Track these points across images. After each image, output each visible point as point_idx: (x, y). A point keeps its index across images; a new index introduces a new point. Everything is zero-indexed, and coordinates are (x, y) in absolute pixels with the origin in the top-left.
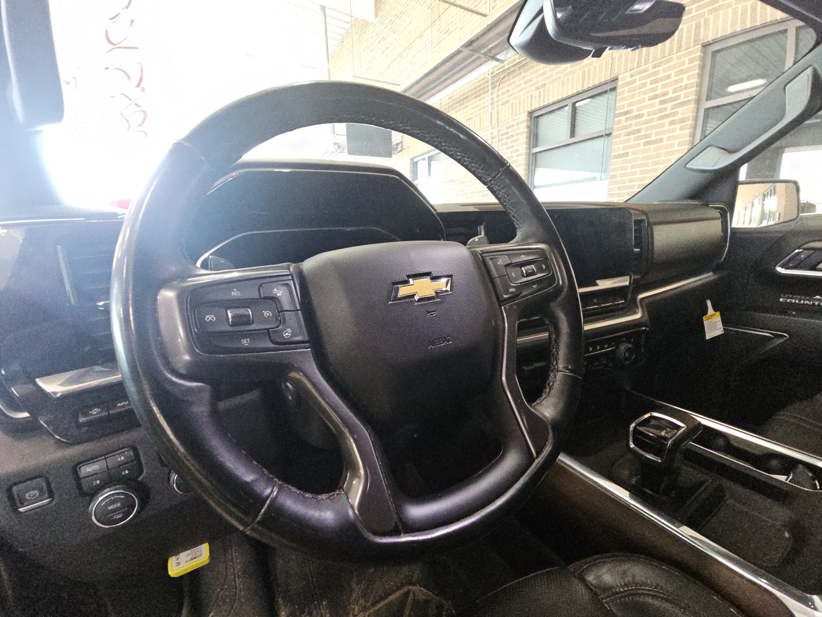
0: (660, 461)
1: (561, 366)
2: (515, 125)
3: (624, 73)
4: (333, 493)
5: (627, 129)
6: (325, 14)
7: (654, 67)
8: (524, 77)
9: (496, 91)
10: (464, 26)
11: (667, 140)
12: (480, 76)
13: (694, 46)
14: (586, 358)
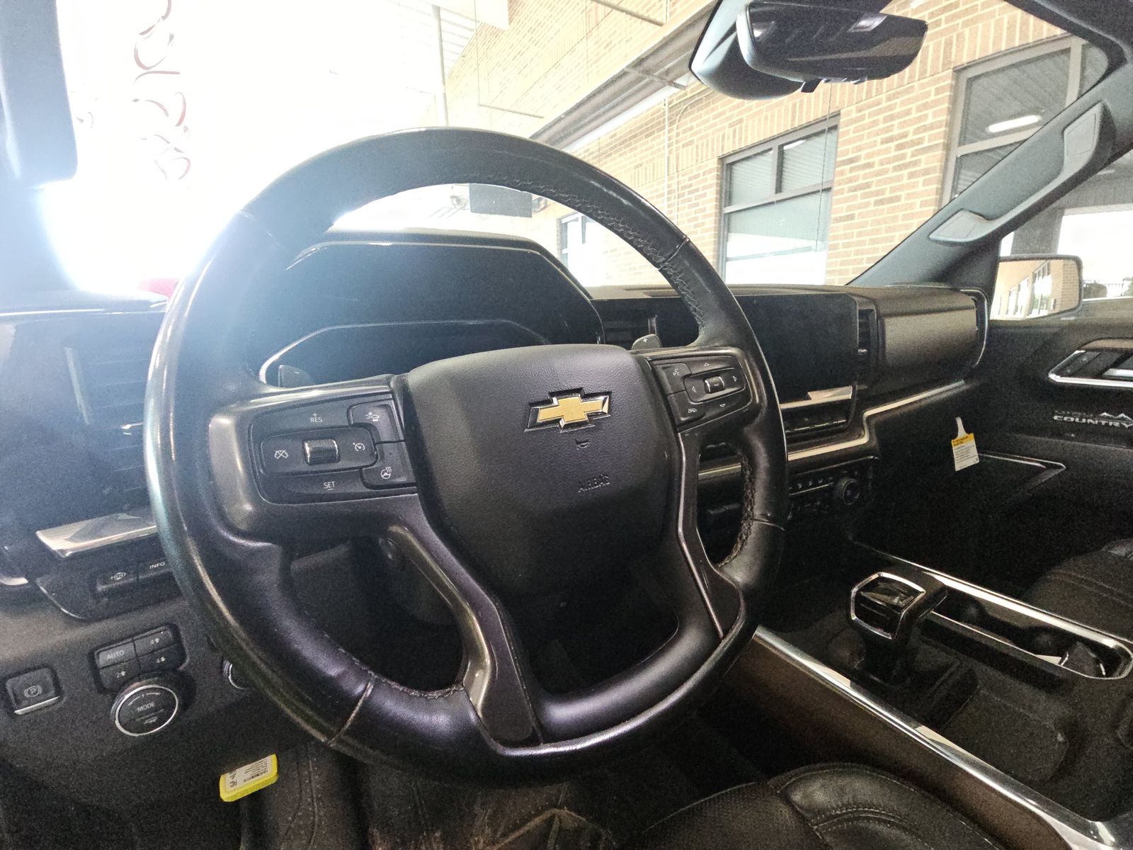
0: (890, 638)
1: (757, 513)
2: (701, 175)
3: (848, 106)
4: (449, 689)
5: (852, 182)
6: (440, 19)
7: (889, 99)
8: (713, 110)
9: (675, 128)
10: (631, 38)
11: (906, 199)
12: (653, 107)
13: (943, 71)
14: (792, 499)
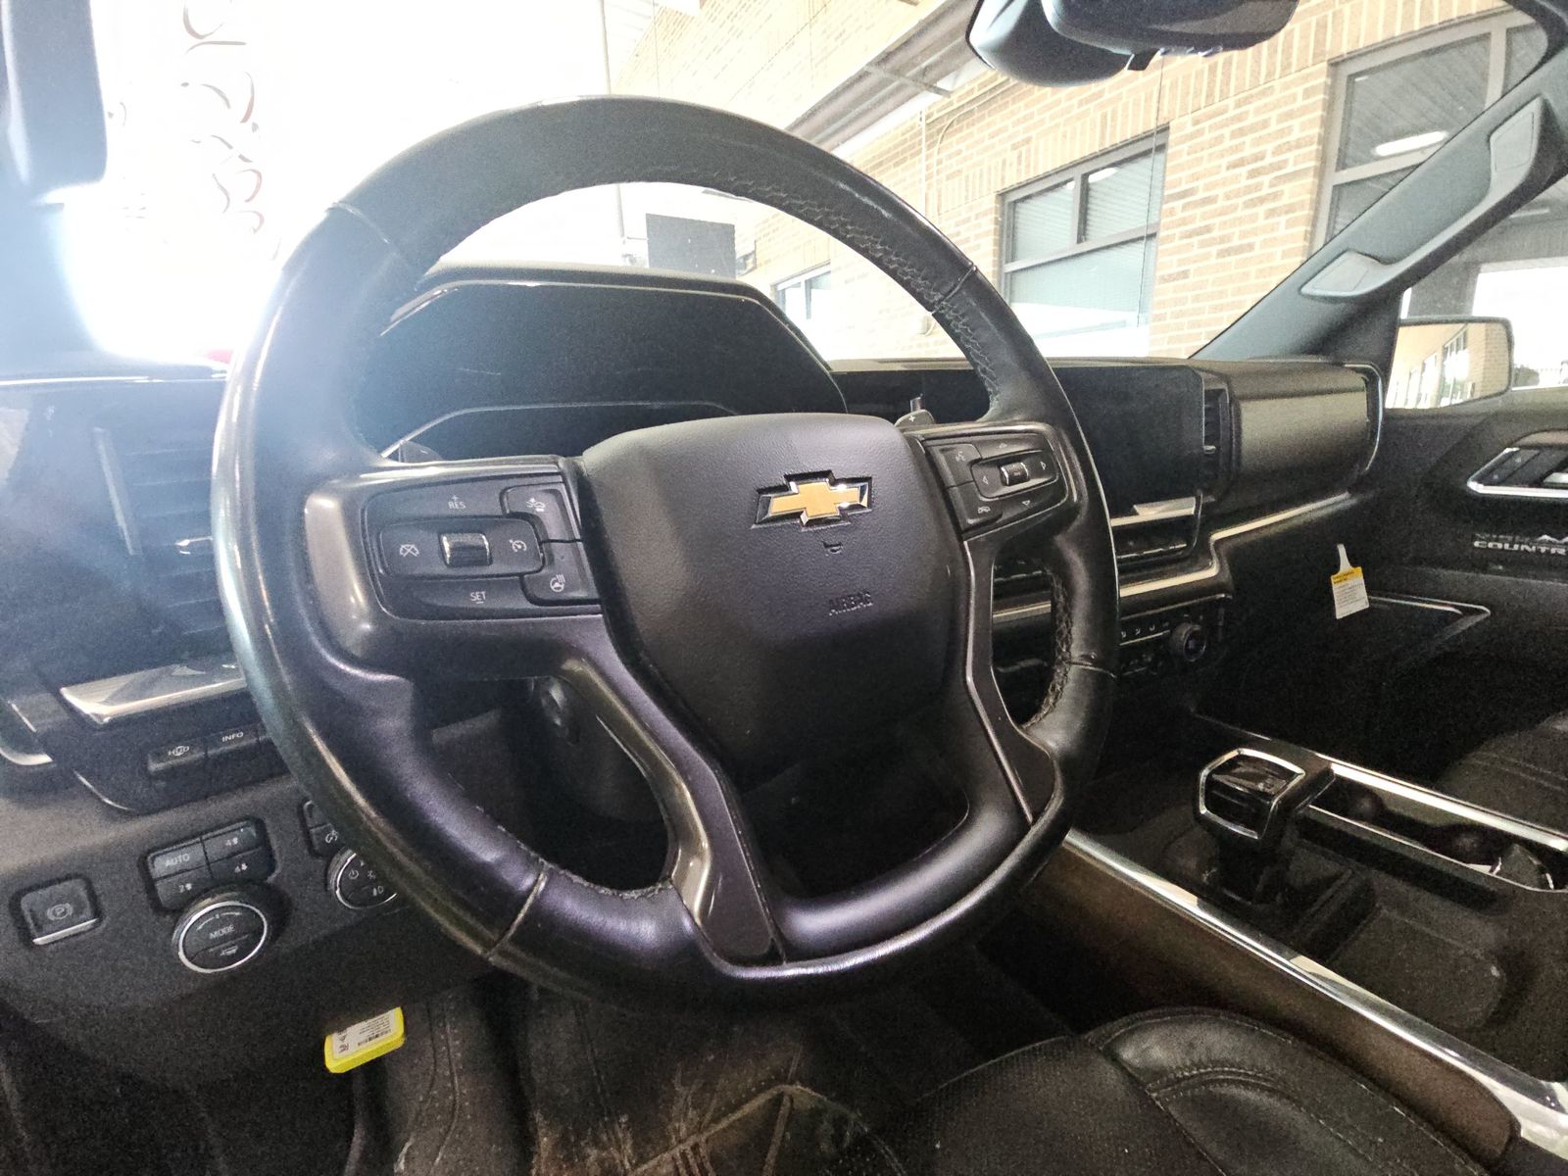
0: (1256, 837)
1: (1076, 653)
2: (973, 219)
3: (1180, 116)
4: (652, 888)
5: (1186, 224)
7: (1238, 105)
8: (989, 125)
9: (936, 153)
10: (873, 24)
11: (1261, 247)
12: (906, 122)
13: (1314, 65)
14: (1117, 648)
